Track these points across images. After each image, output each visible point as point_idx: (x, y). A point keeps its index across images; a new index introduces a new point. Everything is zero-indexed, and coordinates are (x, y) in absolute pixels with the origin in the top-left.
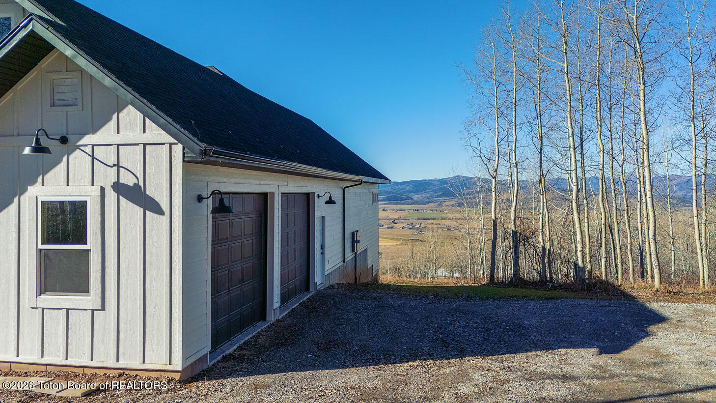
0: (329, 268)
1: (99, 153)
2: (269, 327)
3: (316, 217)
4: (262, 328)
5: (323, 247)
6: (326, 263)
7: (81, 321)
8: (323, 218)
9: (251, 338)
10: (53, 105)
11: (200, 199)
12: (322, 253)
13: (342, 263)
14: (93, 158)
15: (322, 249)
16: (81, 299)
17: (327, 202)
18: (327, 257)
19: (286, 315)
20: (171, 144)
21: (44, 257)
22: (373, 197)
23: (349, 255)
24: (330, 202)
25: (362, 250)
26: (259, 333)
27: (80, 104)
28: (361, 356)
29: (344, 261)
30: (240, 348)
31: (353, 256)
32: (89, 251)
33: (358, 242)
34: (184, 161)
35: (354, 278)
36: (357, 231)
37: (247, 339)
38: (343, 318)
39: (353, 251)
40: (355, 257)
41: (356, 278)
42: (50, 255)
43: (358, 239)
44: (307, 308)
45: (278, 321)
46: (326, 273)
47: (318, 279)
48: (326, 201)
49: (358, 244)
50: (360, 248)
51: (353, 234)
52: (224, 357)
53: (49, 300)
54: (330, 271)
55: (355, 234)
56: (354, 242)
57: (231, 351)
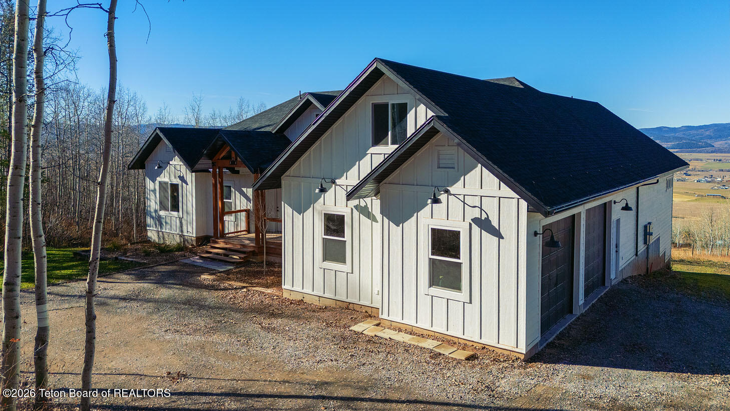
0: (622, 264)
1: (468, 200)
2: (576, 320)
3: (612, 221)
4: (571, 321)
5: (617, 246)
6: (621, 259)
7: (456, 308)
8: (618, 221)
9: (564, 329)
10: (439, 167)
11: (536, 234)
12: (616, 251)
13: (634, 257)
14: (464, 203)
15: (616, 247)
16: (456, 294)
17: (623, 209)
18: (621, 254)
19: (588, 309)
20: (518, 199)
21: (432, 263)
22: (667, 184)
23: (642, 247)
24: (627, 208)
25: (654, 240)
26: (569, 325)
27: (456, 168)
28: (665, 364)
29: (636, 255)
30: (558, 338)
31: (646, 247)
32: (461, 263)
33: (651, 234)
34: (528, 211)
35: (645, 270)
36: (650, 223)
37: (561, 330)
38: (642, 321)
39: (645, 243)
40: (648, 248)
41: (648, 268)
42: (437, 263)
43: (651, 231)
44: (607, 305)
45: (582, 315)
46: (620, 269)
47: (613, 276)
48: (623, 207)
49: (651, 236)
50: (652, 239)
51: (645, 227)
52: (547, 345)
53: (436, 291)
54: (623, 266)
55: (648, 227)
56: (647, 233)
57: (551, 339)
